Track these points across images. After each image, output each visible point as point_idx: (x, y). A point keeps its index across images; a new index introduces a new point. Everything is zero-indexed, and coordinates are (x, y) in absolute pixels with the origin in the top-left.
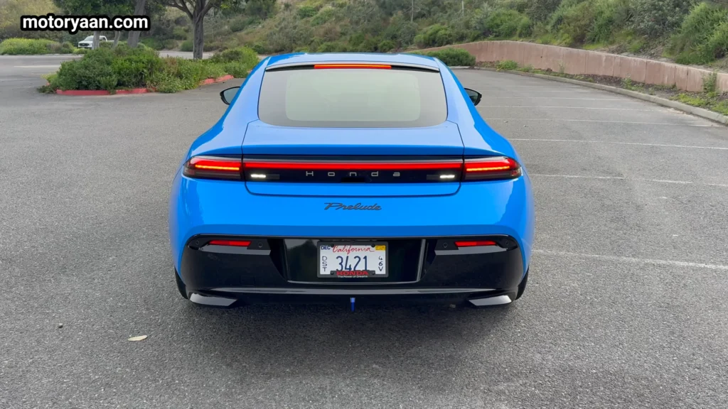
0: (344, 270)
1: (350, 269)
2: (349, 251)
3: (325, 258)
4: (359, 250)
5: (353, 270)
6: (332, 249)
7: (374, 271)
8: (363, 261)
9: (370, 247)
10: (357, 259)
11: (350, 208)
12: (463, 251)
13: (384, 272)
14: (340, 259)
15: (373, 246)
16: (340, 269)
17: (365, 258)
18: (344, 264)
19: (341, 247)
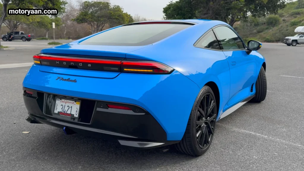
0: (63, 112)
1: (65, 112)
2: (66, 103)
3: (57, 105)
4: (70, 103)
5: (66, 113)
6: (60, 100)
7: (74, 115)
8: (70, 108)
9: (74, 102)
10: (68, 107)
11: (65, 80)
12: (111, 110)
13: (77, 116)
14: (62, 106)
15: (75, 102)
16: (61, 111)
17: (71, 107)
18: (63, 109)
19: (63, 100)
